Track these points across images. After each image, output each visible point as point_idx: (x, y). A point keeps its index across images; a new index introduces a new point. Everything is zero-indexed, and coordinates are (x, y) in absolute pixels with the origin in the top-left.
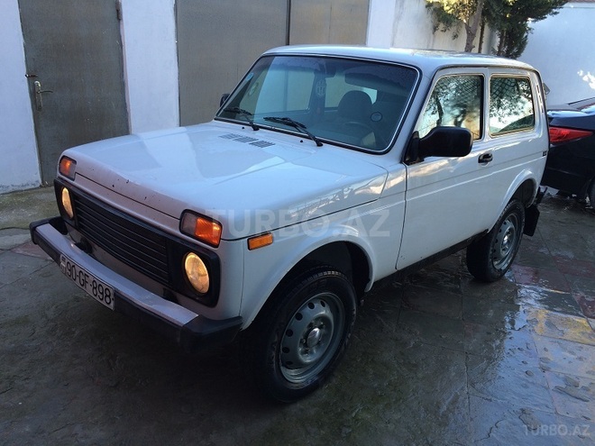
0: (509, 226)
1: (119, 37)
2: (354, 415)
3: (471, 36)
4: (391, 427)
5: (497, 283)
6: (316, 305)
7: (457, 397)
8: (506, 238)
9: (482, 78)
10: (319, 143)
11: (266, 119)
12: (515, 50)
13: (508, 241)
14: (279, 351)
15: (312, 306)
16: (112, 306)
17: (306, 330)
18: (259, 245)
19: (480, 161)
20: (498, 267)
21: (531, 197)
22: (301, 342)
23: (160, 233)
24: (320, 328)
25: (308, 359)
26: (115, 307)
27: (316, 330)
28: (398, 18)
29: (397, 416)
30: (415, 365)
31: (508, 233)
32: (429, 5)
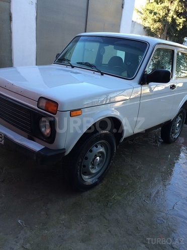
0: (179, 119)
1: (10, 29)
2: (113, 197)
4: (130, 203)
6: (98, 146)
7: (158, 191)
9: (173, 51)
10: (102, 74)
11: (78, 63)
14: (81, 166)
15: (97, 147)
16: (3, 143)
17: (93, 157)
18: (75, 115)
19: (171, 88)
20: (174, 137)
22: (91, 163)
23: (28, 108)
24: (100, 157)
25: (94, 171)
26: (4, 143)
27: (98, 158)
29: (132, 198)
30: (140, 177)
31: (179, 122)
32: (145, 28)
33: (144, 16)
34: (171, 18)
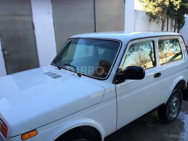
0: (175, 99)
1: (34, 35)
3: (163, 22)
5: (172, 123)
8: (174, 104)
12: (181, 25)
13: (176, 105)
19: (155, 77)
20: (171, 117)
21: (184, 86)
28: (136, 18)
31: (175, 102)
32: (147, 13)
33: (145, 4)
34: (168, 2)
